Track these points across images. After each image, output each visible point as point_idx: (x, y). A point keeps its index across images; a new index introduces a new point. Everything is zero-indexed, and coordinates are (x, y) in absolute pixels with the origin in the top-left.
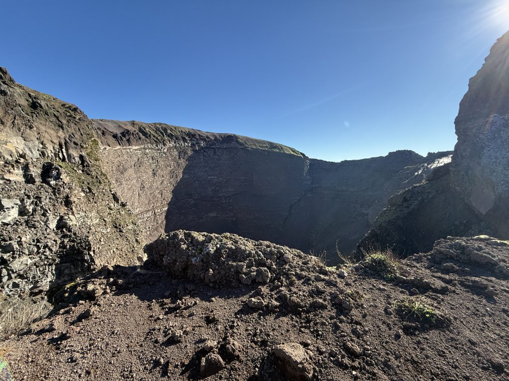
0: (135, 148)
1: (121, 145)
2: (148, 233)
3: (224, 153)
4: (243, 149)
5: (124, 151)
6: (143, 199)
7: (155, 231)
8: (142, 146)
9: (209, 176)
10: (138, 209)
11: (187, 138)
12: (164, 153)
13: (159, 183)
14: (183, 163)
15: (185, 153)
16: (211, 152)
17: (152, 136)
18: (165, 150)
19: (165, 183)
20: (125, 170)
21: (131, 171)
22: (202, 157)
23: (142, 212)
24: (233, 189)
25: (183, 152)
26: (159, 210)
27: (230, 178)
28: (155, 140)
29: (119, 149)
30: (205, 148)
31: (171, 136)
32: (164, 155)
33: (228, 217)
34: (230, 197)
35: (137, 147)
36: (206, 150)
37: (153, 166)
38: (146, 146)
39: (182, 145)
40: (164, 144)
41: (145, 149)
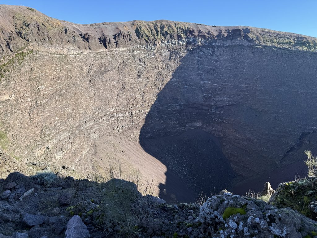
0: (122, 49)
1: (108, 47)
2: (120, 131)
3: (225, 53)
4: (250, 47)
5: (109, 53)
6: (122, 100)
7: (129, 131)
8: (131, 48)
9: (203, 80)
10: (114, 109)
11: (183, 36)
12: (154, 54)
13: (142, 85)
14: (174, 65)
15: (177, 53)
16: (208, 52)
17: (144, 37)
18: (155, 51)
19: (149, 85)
20: (106, 71)
21: (113, 73)
22: (197, 58)
23: (118, 112)
24: (229, 99)
25: (173, 53)
26: (138, 112)
27: (227, 85)
28: (146, 41)
29: (103, 52)
30: (202, 46)
31: (165, 34)
32: (153, 57)
33: (215, 130)
34: (223, 107)
35: (124, 49)
36: (203, 49)
37: (139, 68)
38: (135, 48)
39: (175, 44)
40: (155, 44)
41: (133, 50)
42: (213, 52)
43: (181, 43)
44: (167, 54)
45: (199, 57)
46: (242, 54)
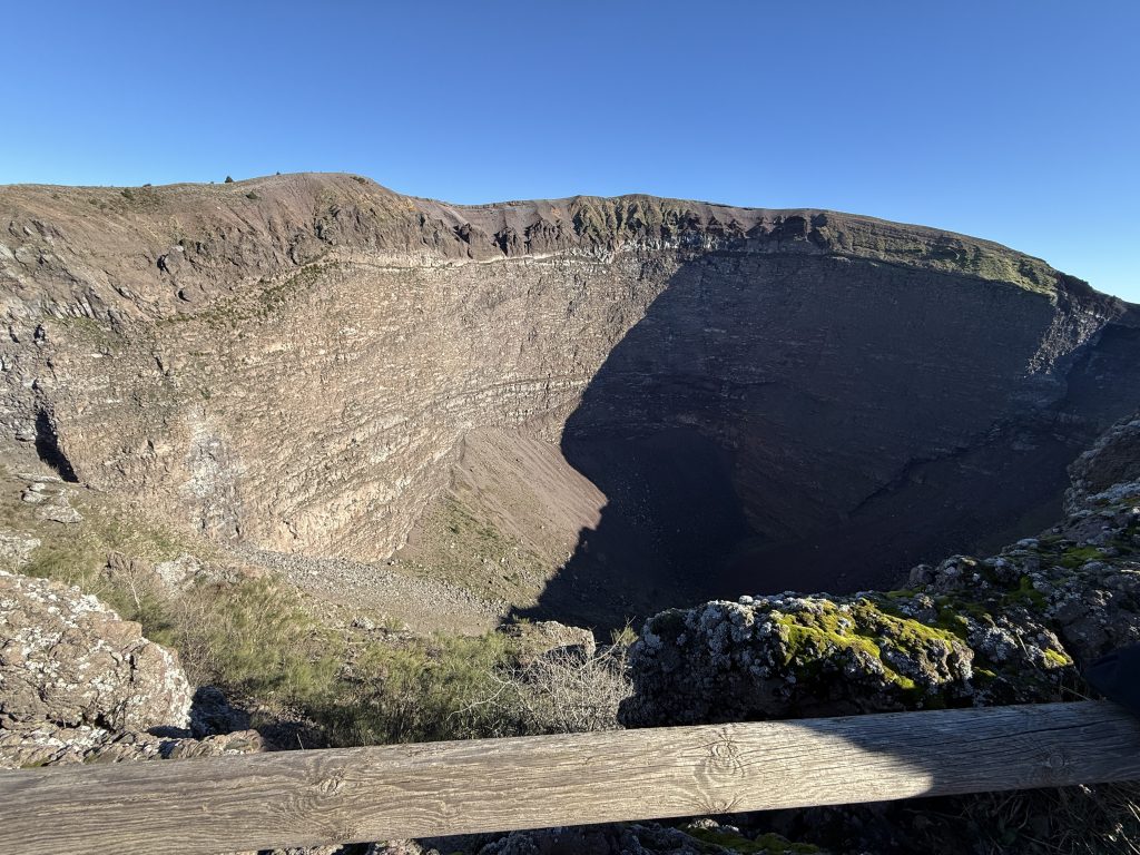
0: (538, 257)
1: (510, 252)
2: (521, 419)
3: (761, 270)
4: (819, 258)
5: (510, 265)
6: (531, 359)
7: (540, 421)
8: (558, 254)
9: (709, 326)
10: (511, 375)
11: (673, 229)
12: (606, 267)
13: (576, 330)
14: (649, 291)
15: (658, 266)
16: (726, 266)
17: (590, 231)
18: (610, 261)
19: (591, 330)
20: (502, 299)
21: (516, 304)
22: (700, 278)
23: (520, 381)
24: (760, 370)
25: (650, 266)
26: (561, 384)
27: (759, 340)
28: (591, 239)
29: (497, 262)
30: (714, 253)
31: (634, 226)
32: (604, 272)
33: (723, 435)
34: (746, 386)
35: (544, 256)
36: (716, 260)
37: (572, 295)
38: (566, 254)
39: (655, 247)
40: (610, 248)
41: (562, 258)
42: (736, 268)
43: (667, 244)
44: (635, 266)
45: (704, 275)
46: (800, 272)
